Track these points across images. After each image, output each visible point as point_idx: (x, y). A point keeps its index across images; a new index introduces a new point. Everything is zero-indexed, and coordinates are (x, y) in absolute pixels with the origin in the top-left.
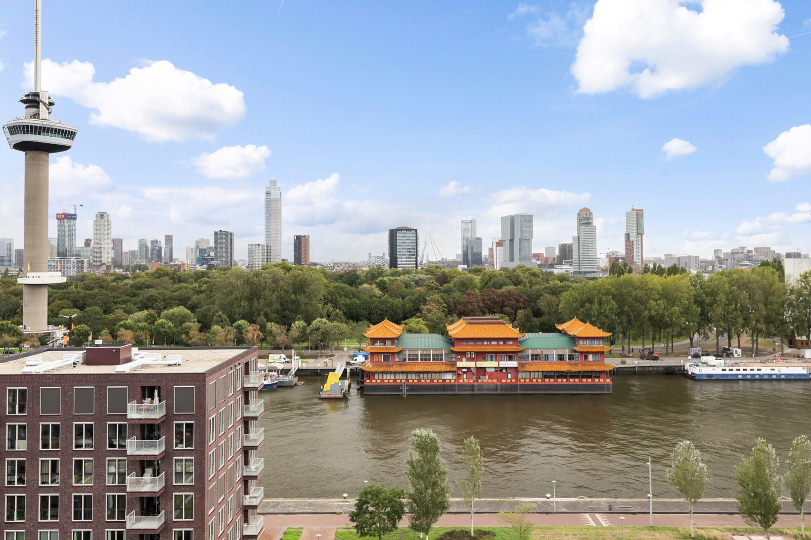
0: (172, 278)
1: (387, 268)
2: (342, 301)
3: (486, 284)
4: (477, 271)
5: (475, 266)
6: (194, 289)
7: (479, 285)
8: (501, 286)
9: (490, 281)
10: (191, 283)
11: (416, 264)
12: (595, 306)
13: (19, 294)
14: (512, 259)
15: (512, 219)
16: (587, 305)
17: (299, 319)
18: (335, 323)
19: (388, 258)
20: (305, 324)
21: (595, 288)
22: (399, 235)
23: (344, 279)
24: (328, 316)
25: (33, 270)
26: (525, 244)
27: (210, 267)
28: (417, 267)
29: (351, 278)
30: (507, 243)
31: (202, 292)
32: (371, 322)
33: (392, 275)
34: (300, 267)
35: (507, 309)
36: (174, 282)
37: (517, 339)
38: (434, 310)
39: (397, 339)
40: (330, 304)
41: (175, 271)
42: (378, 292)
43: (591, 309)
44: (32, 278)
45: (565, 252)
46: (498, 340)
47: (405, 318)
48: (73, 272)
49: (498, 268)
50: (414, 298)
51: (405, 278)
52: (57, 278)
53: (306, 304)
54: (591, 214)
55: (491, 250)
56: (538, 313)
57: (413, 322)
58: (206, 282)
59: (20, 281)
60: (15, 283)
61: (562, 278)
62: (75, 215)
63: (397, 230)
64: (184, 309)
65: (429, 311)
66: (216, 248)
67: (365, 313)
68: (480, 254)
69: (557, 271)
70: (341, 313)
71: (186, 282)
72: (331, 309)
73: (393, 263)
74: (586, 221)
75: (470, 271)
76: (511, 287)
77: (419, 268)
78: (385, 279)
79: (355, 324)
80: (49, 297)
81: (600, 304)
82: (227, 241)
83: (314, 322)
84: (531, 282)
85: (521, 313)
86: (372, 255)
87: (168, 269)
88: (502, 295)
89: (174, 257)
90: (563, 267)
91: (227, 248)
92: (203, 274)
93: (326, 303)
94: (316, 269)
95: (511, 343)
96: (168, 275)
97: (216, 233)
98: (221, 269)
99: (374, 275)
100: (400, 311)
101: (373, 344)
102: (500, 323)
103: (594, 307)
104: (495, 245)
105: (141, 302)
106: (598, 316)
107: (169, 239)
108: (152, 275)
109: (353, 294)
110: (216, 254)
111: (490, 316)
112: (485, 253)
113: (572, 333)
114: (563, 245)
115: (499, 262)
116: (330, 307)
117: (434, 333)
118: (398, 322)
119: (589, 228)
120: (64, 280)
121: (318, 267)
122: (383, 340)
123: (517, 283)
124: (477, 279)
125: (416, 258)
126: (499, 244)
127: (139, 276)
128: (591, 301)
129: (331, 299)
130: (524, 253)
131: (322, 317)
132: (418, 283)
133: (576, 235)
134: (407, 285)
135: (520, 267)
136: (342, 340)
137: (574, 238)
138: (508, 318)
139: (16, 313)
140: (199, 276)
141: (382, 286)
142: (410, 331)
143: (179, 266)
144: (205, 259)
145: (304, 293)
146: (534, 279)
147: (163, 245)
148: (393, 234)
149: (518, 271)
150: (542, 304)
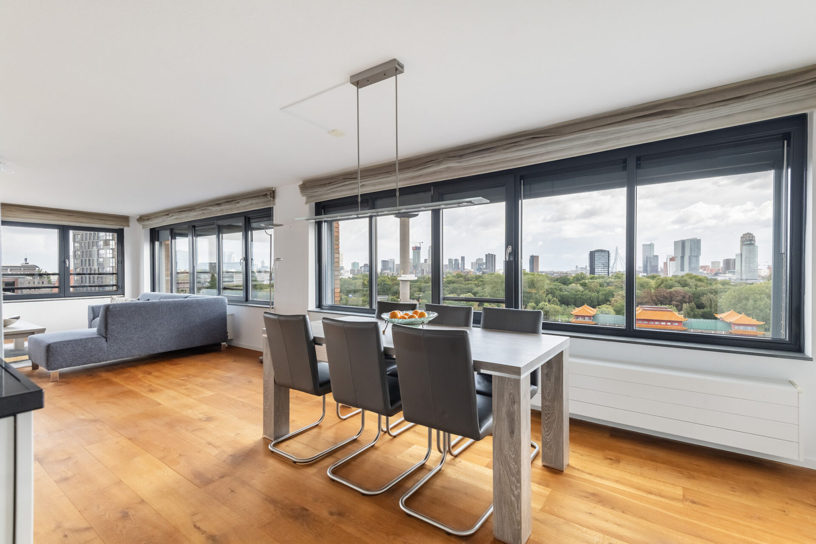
0: (465, 278)
1: (588, 275)
2: (558, 293)
3: (660, 285)
4: (653, 277)
5: (653, 274)
6: (475, 284)
7: (654, 286)
8: (671, 287)
9: (662, 283)
10: (474, 281)
11: (608, 272)
12: (751, 302)
13: (398, 284)
14: (682, 269)
15: (683, 242)
16: (744, 302)
17: (532, 302)
18: (553, 306)
19: (588, 268)
20: (535, 305)
21: (751, 290)
22: (596, 254)
23: (559, 280)
24: (549, 301)
25: (403, 274)
26: (694, 259)
27: (484, 273)
28: (608, 274)
29: (564, 280)
30: (678, 260)
31: (479, 286)
32: (576, 307)
33: (591, 278)
34: (533, 273)
35: (674, 302)
36: (466, 280)
37: (681, 322)
38: (619, 301)
39: (593, 317)
40: (550, 295)
41: (466, 275)
42: (581, 288)
43: (746, 304)
44: (404, 277)
45: (729, 265)
46: (667, 321)
47: (599, 305)
48: (420, 275)
49: (671, 276)
50: (605, 293)
51: (601, 280)
52: (413, 277)
53: (536, 294)
54: (753, 237)
55: (665, 264)
56: (700, 306)
57: (604, 307)
58: (481, 281)
59: (398, 279)
60: (396, 280)
61: (724, 283)
62: (420, 247)
63: (595, 251)
64: (471, 294)
65: (616, 301)
66: (486, 263)
67: (573, 301)
68: (657, 266)
69: (720, 278)
70: (557, 300)
71: (471, 280)
72: (551, 297)
73: (592, 271)
74: (748, 242)
75: (648, 277)
76: (679, 288)
77: (610, 275)
78: (587, 281)
79: (566, 307)
80: (410, 286)
81: (755, 301)
82: (492, 259)
83: (540, 304)
84: (696, 286)
85: (685, 306)
86: (578, 267)
87: (463, 274)
88: (671, 293)
89: (465, 268)
90: (727, 275)
91: (492, 263)
92: (480, 277)
93: (548, 294)
94: (542, 275)
95: (677, 324)
96: (462, 277)
97: (486, 255)
98: (489, 274)
99: (579, 279)
100: (595, 300)
101: (577, 319)
102: (668, 311)
103: (749, 304)
104: (668, 261)
105: (450, 290)
106: (753, 310)
107: (463, 258)
108: (455, 277)
109: (565, 289)
110: (486, 266)
111: (660, 306)
112: (661, 265)
113: (728, 321)
114: (726, 260)
115: (673, 271)
116: (550, 296)
117: (619, 314)
118: (594, 307)
119: (751, 247)
120: (416, 278)
121: (543, 274)
122: (584, 317)
123: (685, 285)
124: (653, 283)
125: (608, 269)
126: (672, 259)
127: (448, 277)
128: (747, 299)
129: (550, 292)
130: (693, 265)
131: (545, 302)
132: (608, 284)
133: (739, 252)
134: (601, 285)
135: (687, 275)
136: (557, 315)
137: (737, 255)
138: (675, 308)
139: (397, 293)
140: (477, 278)
141: (584, 285)
142: (602, 313)
143: (468, 273)
144: (481, 269)
145: (535, 288)
146: (699, 283)
147: (460, 262)
148: (592, 255)
149: (686, 278)
150: (704, 299)
